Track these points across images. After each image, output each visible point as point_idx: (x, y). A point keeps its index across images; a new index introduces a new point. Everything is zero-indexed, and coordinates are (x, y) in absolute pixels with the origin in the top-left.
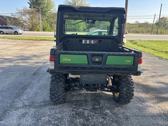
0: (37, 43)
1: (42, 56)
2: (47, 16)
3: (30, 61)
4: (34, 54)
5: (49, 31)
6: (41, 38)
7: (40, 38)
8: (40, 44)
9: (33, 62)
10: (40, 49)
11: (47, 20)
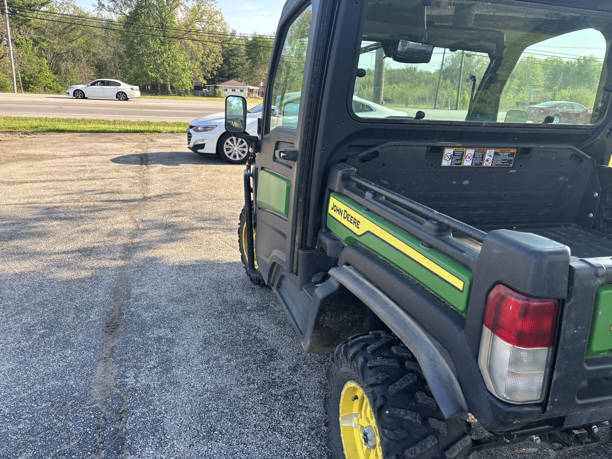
0: (26, 146)
1: (92, 215)
2: (35, 25)
3: (42, 245)
4: (44, 201)
5: (48, 89)
6: (35, 124)
7: (26, 119)
8: (43, 151)
9: (64, 248)
10: (57, 177)
11: (36, 43)
